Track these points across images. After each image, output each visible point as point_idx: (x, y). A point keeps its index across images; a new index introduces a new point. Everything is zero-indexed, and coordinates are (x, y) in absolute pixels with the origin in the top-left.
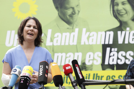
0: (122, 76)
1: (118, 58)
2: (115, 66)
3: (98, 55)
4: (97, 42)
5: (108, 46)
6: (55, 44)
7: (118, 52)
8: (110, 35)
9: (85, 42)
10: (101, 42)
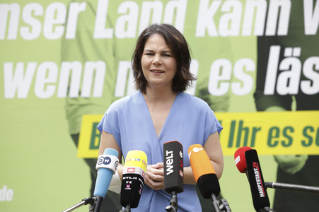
0: (312, 130)
1: (303, 78)
2: (294, 98)
3: (244, 67)
4: (241, 29)
7: (302, 59)
8: (280, 8)
9: (206, 31)
10: (253, 28)
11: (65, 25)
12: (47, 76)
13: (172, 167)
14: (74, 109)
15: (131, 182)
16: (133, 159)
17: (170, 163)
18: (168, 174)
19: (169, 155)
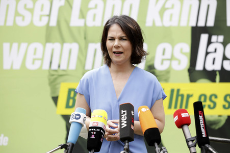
1: (225, 58)
2: (218, 73)
3: (181, 50)
4: (180, 21)
5: (205, 29)
6: (90, 23)
7: (225, 44)
8: (209, 6)
9: (154, 22)
10: (188, 21)
11: (49, 15)
12: (35, 53)
13: (126, 122)
14: (55, 78)
15: (95, 133)
16: (97, 116)
17: (124, 119)
18: (122, 127)
19: (124, 113)
